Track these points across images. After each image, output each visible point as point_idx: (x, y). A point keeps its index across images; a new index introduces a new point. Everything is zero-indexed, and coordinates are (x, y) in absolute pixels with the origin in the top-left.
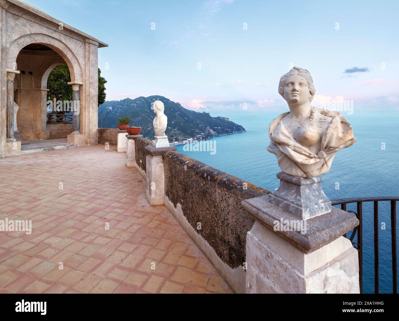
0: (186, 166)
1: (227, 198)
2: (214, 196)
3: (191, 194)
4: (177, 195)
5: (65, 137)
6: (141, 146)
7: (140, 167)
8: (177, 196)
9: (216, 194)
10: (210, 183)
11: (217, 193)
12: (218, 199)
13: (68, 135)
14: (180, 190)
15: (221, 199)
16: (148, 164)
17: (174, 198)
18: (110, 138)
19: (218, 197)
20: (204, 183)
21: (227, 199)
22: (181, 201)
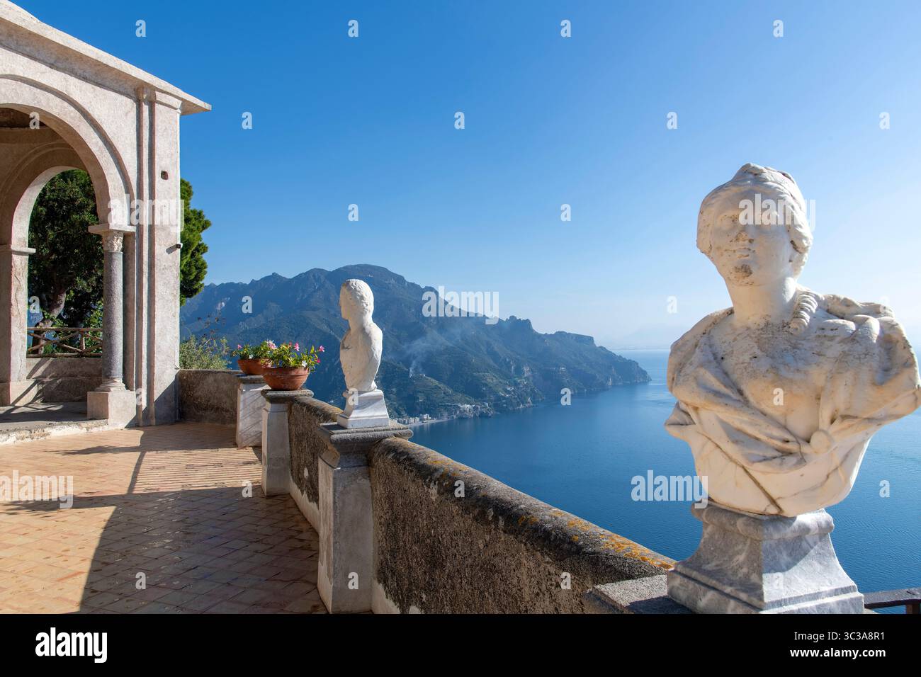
0: (436, 487)
1: (551, 585)
2: (515, 581)
3: (450, 577)
4: (409, 578)
5: (80, 397)
6: (306, 425)
7: (302, 494)
8: (410, 583)
9: (522, 574)
10: (503, 539)
11: (524, 570)
12: (527, 589)
13: (89, 393)
14: (417, 562)
15: (536, 591)
16: (324, 480)
17: (401, 590)
18: (216, 401)
19: (527, 582)
20: (488, 537)
21: (553, 588)
22: (422, 598)
